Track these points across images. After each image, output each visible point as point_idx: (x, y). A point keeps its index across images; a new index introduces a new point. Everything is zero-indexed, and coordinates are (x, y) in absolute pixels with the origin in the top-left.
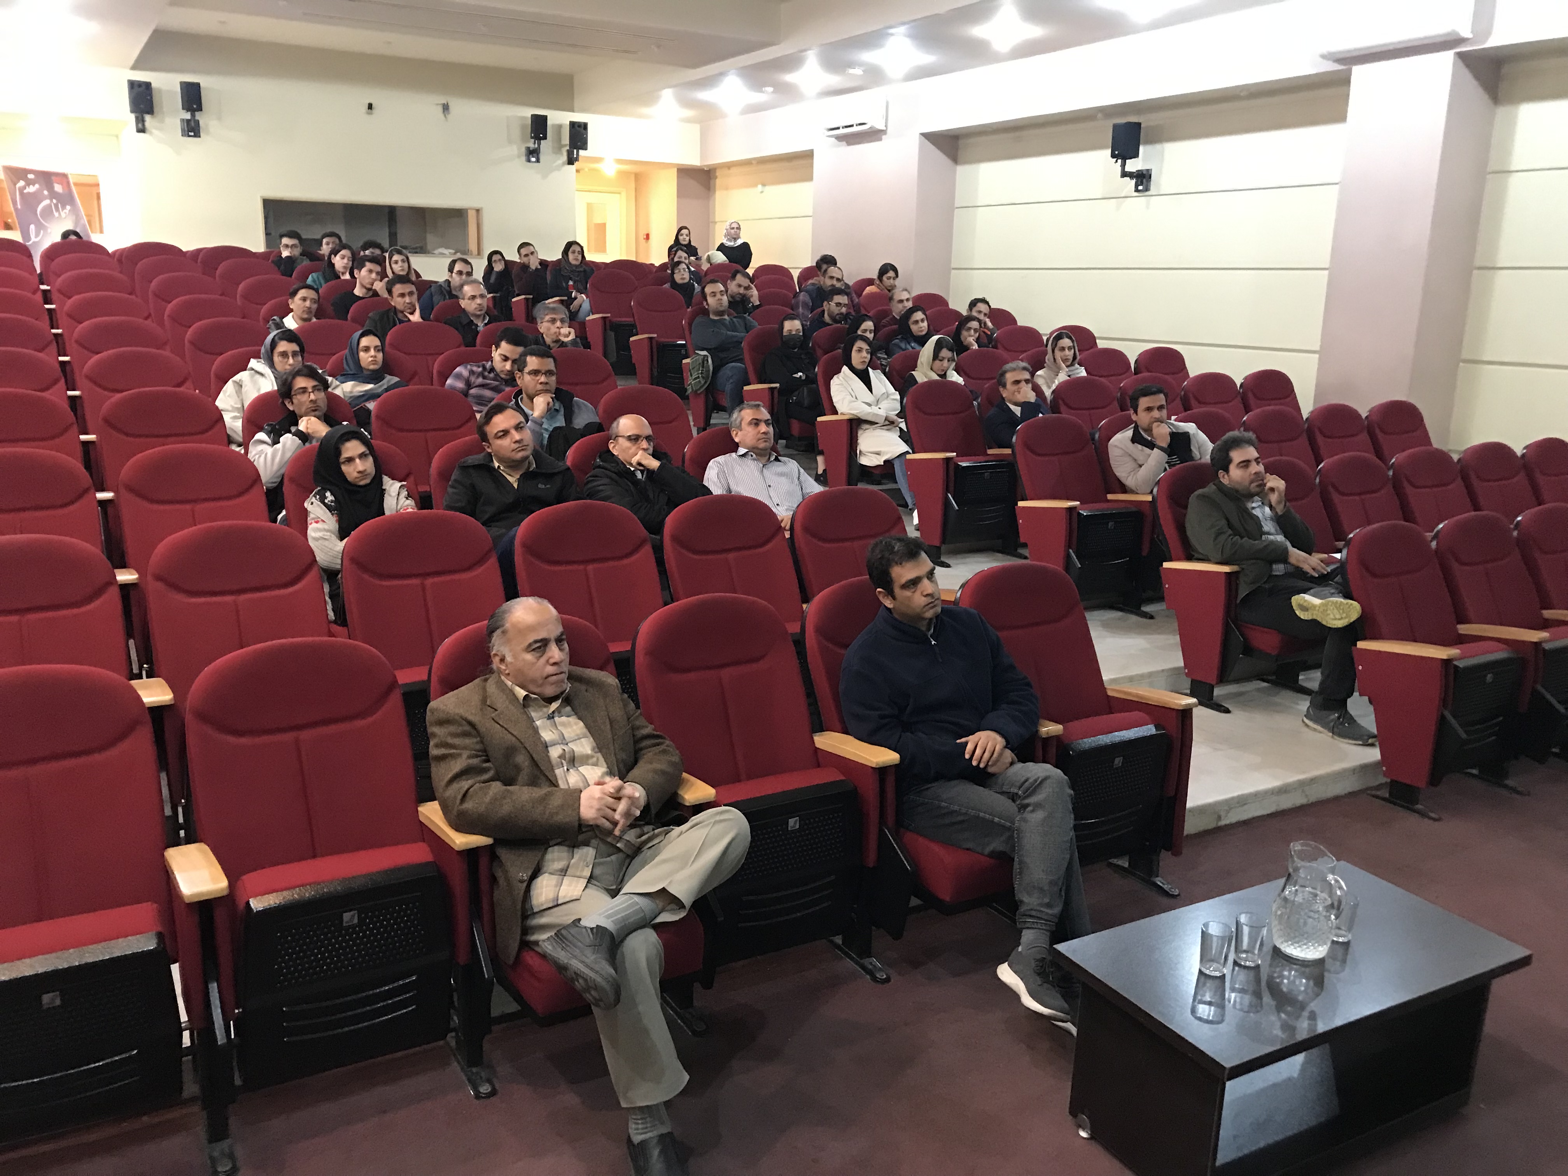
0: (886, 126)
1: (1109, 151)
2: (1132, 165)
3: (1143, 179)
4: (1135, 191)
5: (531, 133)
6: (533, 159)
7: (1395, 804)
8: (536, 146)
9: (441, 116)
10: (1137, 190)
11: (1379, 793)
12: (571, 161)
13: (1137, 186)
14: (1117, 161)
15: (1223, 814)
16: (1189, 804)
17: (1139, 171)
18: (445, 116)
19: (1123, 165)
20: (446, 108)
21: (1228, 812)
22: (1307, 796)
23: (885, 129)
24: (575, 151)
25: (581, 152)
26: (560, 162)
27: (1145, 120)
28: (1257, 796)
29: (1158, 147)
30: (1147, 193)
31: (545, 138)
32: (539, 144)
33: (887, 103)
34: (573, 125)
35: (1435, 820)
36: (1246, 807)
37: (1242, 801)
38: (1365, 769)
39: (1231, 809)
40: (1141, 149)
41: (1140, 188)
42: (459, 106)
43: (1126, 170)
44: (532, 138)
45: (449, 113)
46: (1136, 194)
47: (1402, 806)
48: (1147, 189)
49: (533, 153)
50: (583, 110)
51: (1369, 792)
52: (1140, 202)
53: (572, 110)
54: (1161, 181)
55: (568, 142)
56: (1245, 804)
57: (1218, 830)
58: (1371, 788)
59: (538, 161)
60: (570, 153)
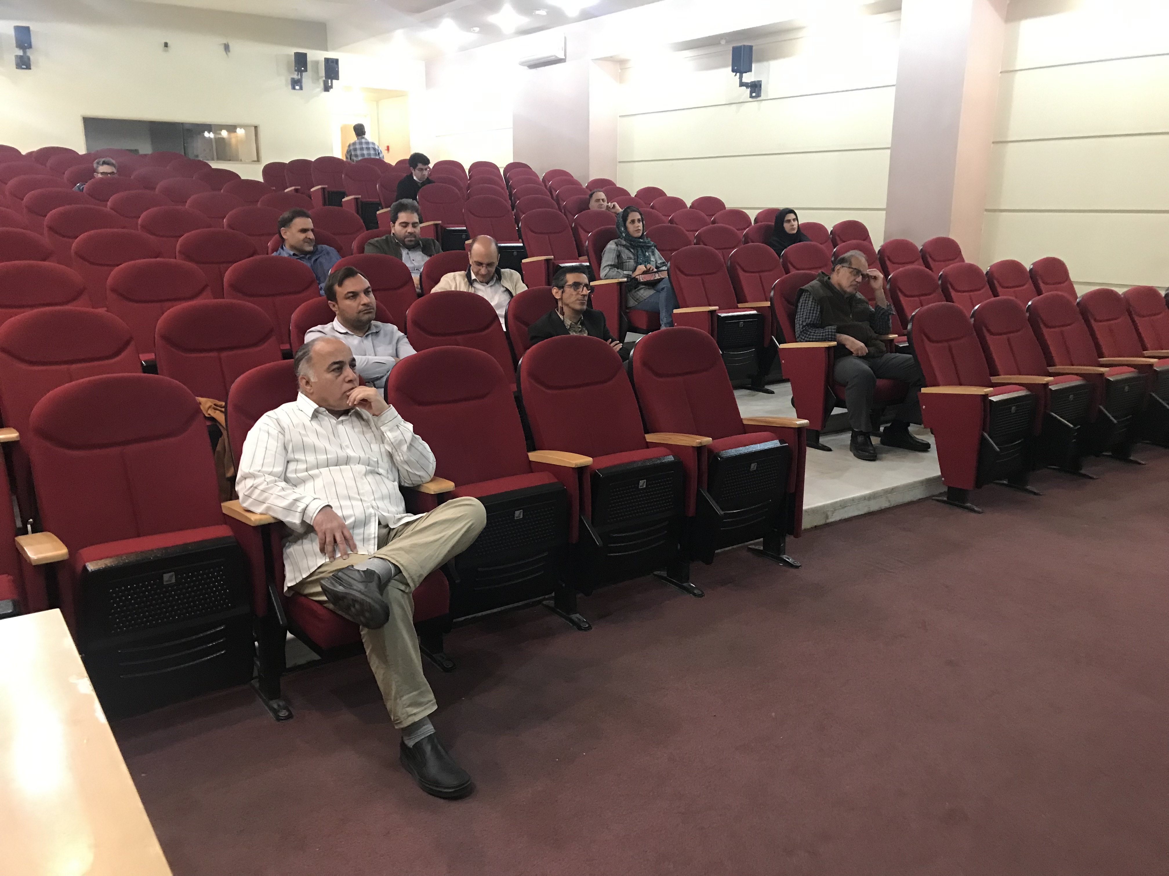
0: (565, 55)
1: (730, 68)
2: (748, 78)
3: (755, 88)
4: (750, 97)
5: (295, 67)
6: (297, 87)
7: (951, 504)
8: (299, 77)
9: (224, 53)
10: (751, 97)
11: (940, 498)
12: (327, 88)
13: (751, 93)
14: (736, 75)
15: (829, 513)
16: (805, 507)
17: (752, 82)
18: (227, 54)
19: (741, 78)
20: (227, 48)
21: (833, 512)
22: (889, 501)
23: (564, 58)
24: (330, 81)
25: (334, 81)
26: (319, 90)
27: (755, 44)
28: (853, 501)
29: (765, 64)
30: (759, 99)
31: (306, 70)
32: (301, 76)
33: (565, 38)
34: (327, 60)
35: (979, 513)
36: (846, 509)
37: (843, 505)
38: (930, 482)
39: (835, 510)
40: (753, 65)
41: (754, 94)
42: (237, 46)
43: (743, 81)
44: (296, 71)
45: (229, 51)
46: (751, 100)
47: (956, 505)
48: (758, 95)
49: (296, 83)
50: (334, 49)
51: (933, 498)
52: (754, 105)
53: (326, 49)
54: (768, 90)
55: (324, 75)
56: (845, 507)
57: (827, 525)
58: (934, 496)
59: (301, 88)
60: (325, 83)
